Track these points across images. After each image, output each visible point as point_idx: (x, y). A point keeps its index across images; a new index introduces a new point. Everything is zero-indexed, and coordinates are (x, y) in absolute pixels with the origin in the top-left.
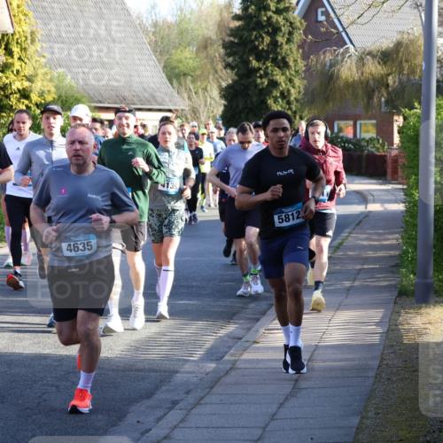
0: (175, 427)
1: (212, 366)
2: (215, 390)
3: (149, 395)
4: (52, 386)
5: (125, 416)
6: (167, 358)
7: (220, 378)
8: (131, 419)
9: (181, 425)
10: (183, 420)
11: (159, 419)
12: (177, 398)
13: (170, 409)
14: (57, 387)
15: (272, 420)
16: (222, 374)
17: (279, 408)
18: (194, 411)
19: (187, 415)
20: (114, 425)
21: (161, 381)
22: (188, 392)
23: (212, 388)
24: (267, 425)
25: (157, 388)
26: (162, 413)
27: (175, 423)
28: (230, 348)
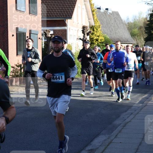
0: (132, 119)
1: (141, 105)
2: (142, 110)
3: (126, 111)
4: (103, 108)
7: (143, 108)
8: (121, 117)
10: (134, 118)
11: (128, 117)
12: (132, 112)
13: (131, 115)
14: (104, 109)
18: (137, 115)
19: (135, 116)
20: (117, 118)
22: (135, 111)
23: (141, 110)
25: (128, 110)
26: (129, 116)
28: (145, 101)
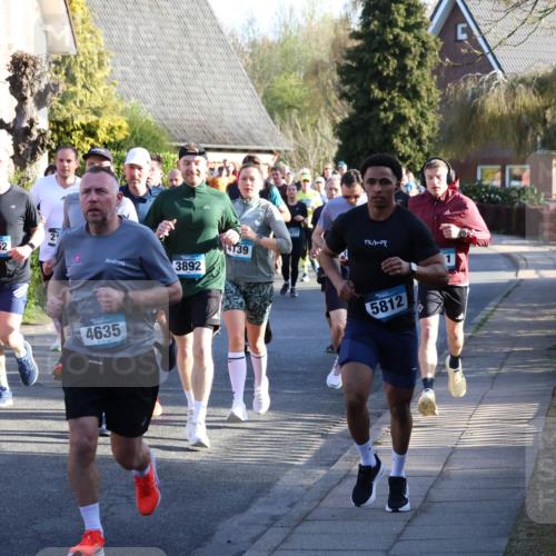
0: (276, 549)
1: (322, 472)
2: (325, 503)
3: (243, 508)
4: (122, 496)
5: (212, 535)
6: (265, 462)
7: (334, 486)
8: (219, 537)
9: (282, 546)
10: (285, 541)
11: (254, 540)
12: (277, 513)
13: (269, 526)
14: (128, 497)
15: (397, 541)
16: (334, 483)
17: (406, 526)
18: (299, 528)
19: (290, 533)
20: (199, 546)
21: (258, 491)
22: (292, 505)
23: (321, 500)
24: (391, 548)
25: (252, 500)
26: (259, 531)
27: (275, 545)
28: (345, 450)
